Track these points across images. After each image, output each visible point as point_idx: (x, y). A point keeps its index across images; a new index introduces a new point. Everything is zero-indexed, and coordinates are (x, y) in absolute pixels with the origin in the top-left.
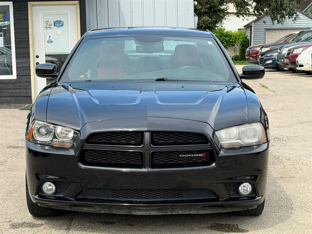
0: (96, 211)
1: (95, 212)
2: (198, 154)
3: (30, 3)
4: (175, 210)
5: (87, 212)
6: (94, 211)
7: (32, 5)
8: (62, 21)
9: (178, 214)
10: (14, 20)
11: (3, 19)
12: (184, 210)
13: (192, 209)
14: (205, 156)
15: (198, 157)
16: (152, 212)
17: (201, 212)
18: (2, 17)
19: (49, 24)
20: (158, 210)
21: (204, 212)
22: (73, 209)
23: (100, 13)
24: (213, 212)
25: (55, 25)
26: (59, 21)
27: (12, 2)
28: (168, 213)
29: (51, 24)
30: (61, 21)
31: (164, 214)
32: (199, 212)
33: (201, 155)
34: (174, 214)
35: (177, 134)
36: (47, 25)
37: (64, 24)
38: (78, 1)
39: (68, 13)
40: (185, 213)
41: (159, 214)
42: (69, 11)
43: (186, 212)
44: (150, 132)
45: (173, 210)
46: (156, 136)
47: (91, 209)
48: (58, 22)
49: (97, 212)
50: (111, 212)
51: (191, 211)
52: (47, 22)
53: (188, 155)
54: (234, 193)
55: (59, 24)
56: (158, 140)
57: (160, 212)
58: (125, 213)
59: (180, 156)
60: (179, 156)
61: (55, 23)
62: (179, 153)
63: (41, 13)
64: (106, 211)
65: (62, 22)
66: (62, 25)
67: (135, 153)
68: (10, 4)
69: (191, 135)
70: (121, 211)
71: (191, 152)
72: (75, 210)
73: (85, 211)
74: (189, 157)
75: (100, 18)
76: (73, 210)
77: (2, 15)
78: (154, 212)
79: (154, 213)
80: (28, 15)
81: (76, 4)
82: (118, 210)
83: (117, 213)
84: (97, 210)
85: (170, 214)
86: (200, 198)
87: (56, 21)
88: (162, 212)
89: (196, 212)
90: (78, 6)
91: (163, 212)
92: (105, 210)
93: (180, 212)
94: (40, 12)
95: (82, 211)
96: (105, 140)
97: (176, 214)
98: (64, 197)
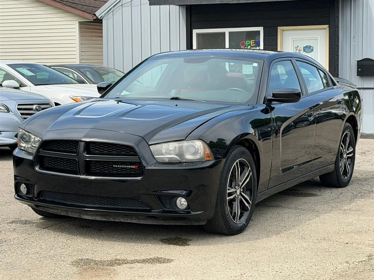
2: (131, 166)
3: (280, 28)
4: (117, 218)
6: (57, 213)
7: (283, 31)
8: (312, 46)
9: (120, 221)
10: (264, 45)
11: (255, 45)
12: (126, 219)
13: (134, 218)
14: (137, 168)
17: (142, 222)
18: (254, 43)
19: (298, 49)
21: (145, 222)
23: (354, 37)
24: (154, 224)
25: (305, 50)
26: (309, 46)
27: (262, 27)
28: (110, 220)
29: (300, 49)
30: (310, 46)
31: (107, 220)
32: (140, 222)
33: (134, 167)
34: (116, 221)
35: (111, 146)
36: (296, 51)
37: (314, 50)
38: (328, 26)
39: (318, 38)
40: (127, 222)
41: (103, 220)
42: (319, 36)
43: (127, 220)
44: (83, 142)
46: (92, 146)
48: (307, 47)
51: (132, 220)
52: (297, 47)
53: (121, 166)
54: (170, 207)
55: (308, 50)
56: (94, 150)
57: (104, 218)
58: (77, 217)
59: (114, 166)
61: (305, 48)
62: (113, 163)
63: (292, 38)
65: (312, 48)
66: (311, 50)
68: (261, 29)
69: (124, 147)
70: (74, 214)
74: (122, 168)
75: (354, 43)
77: (254, 40)
78: (98, 217)
80: (277, 40)
81: (325, 29)
82: (72, 213)
84: (59, 212)
85: (112, 221)
87: (306, 46)
89: (137, 221)
90: (328, 30)
91: (106, 219)
93: (122, 220)
94: (290, 38)
97: (118, 221)
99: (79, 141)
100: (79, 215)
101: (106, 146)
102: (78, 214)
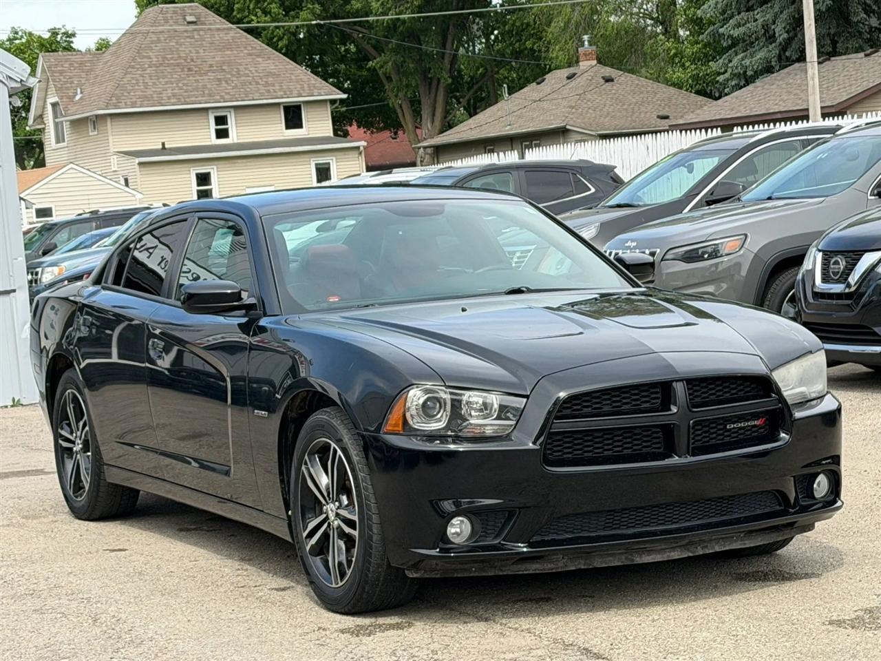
0: (558, 568)
1: (554, 571)
2: (754, 420)
4: (709, 545)
5: (538, 572)
6: (552, 570)
12: (722, 543)
13: (735, 538)
14: (764, 423)
15: (755, 426)
16: (673, 554)
17: (748, 544)
20: (682, 548)
22: (504, 571)
28: (698, 552)
32: (745, 544)
33: (759, 422)
34: (708, 552)
40: (725, 549)
43: (725, 546)
44: (685, 382)
45: (706, 544)
47: (547, 565)
49: (560, 570)
50: (590, 565)
51: (732, 544)
53: (740, 425)
54: (806, 497)
57: (686, 551)
59: (728, 427)
60: (726, 426)
62: (725, 421)
64: (579, 564)
67: (651, 430)
70: (611, 558)
71: (743, 418)
72: (510, 573)
73: (534, 572)
74: (741, 428)
76: (505, 573)
78: (676, 553)
79: (676, 555)
83: (604, 565)
84: (561, 564)
85: (701, 553)
86: (759, 512)
88: (688, 550)
89: (741, 545)
91: (691, 551)
92: (576, 563)
93: (717, 549)
95: (527, 572)
96: (590, 409)
98: (500, 543)
99: (673, 381)
100: (626, 559)
101: (711, 384)
102: (624, 558)
